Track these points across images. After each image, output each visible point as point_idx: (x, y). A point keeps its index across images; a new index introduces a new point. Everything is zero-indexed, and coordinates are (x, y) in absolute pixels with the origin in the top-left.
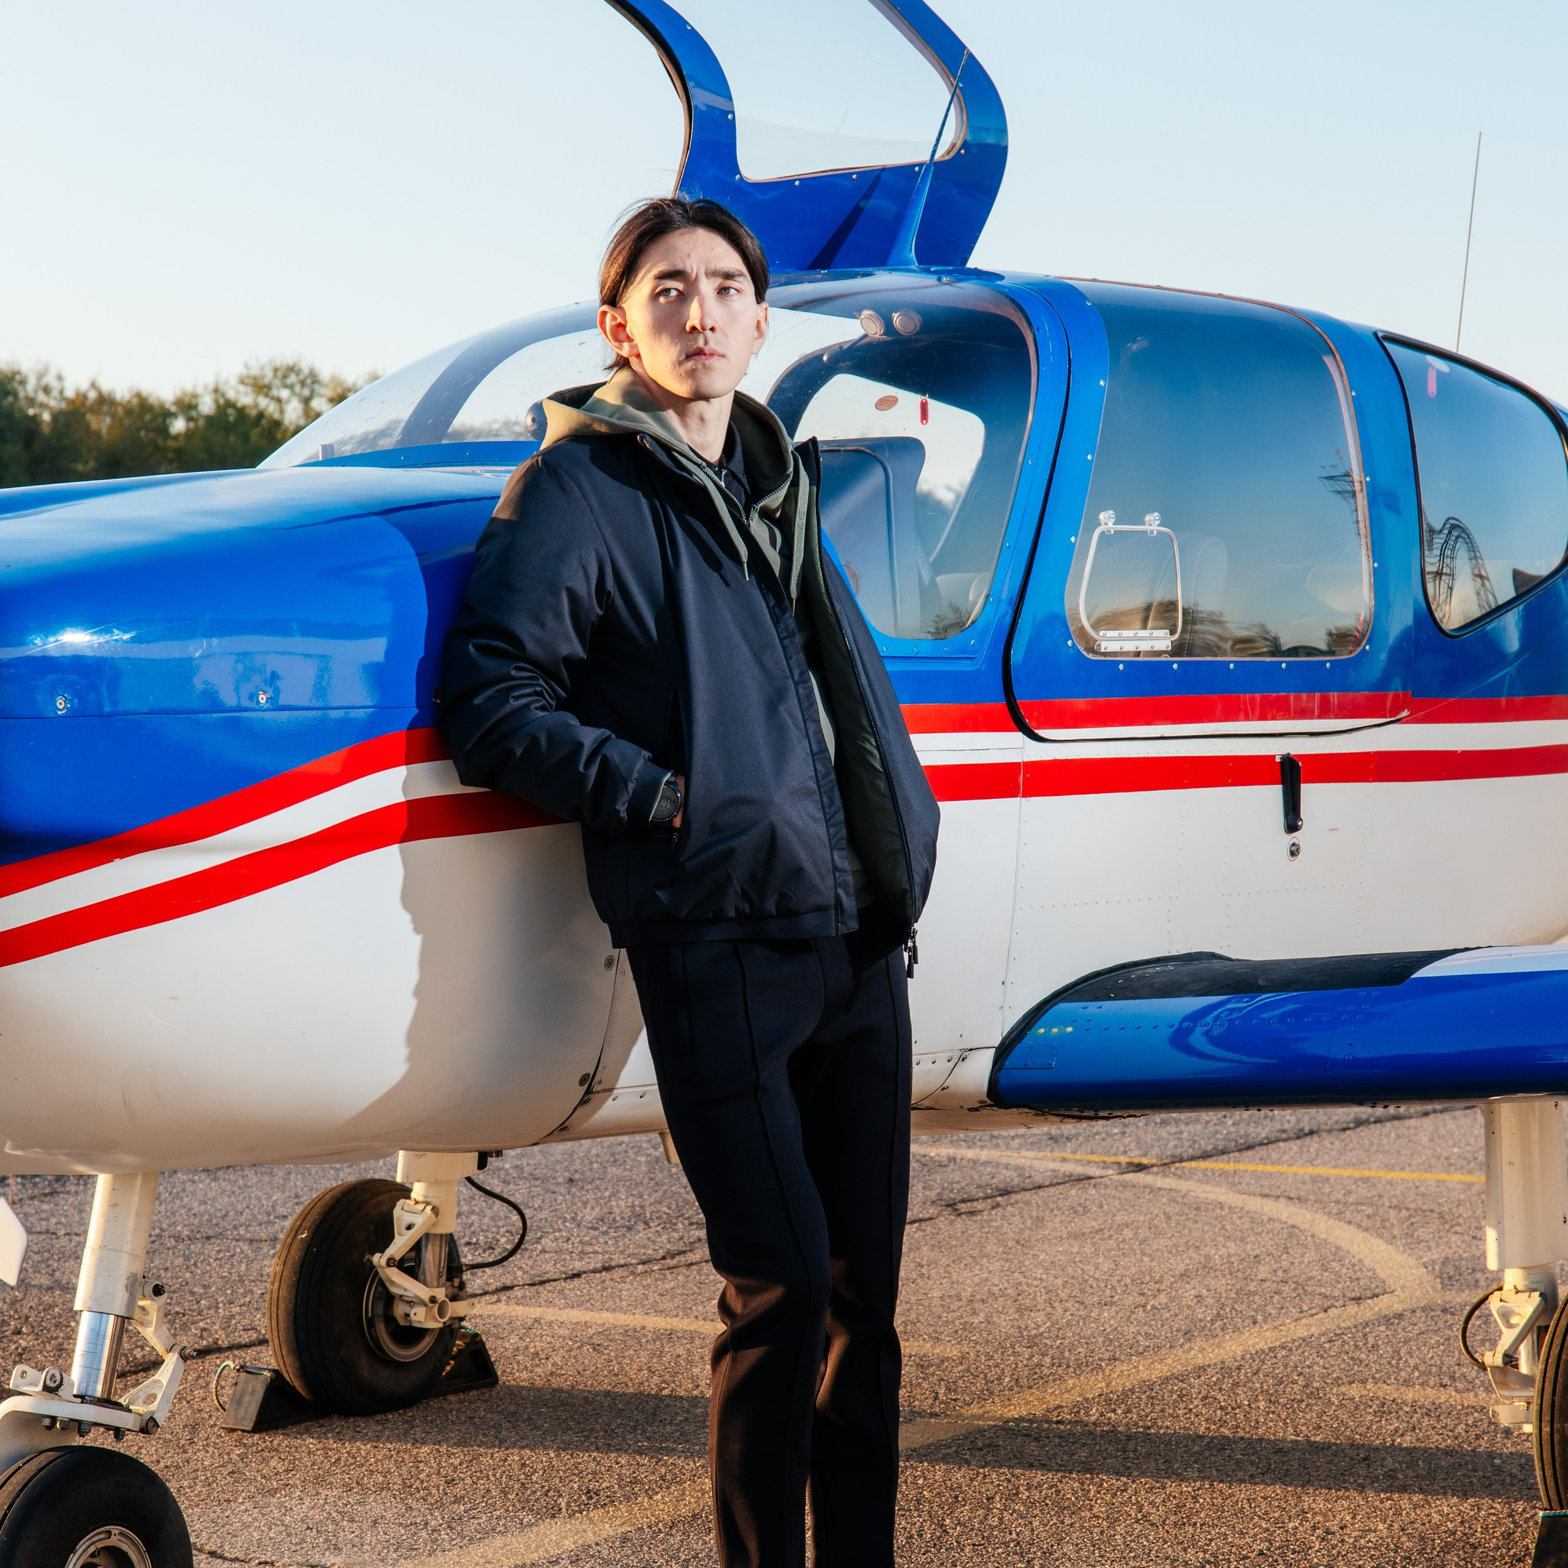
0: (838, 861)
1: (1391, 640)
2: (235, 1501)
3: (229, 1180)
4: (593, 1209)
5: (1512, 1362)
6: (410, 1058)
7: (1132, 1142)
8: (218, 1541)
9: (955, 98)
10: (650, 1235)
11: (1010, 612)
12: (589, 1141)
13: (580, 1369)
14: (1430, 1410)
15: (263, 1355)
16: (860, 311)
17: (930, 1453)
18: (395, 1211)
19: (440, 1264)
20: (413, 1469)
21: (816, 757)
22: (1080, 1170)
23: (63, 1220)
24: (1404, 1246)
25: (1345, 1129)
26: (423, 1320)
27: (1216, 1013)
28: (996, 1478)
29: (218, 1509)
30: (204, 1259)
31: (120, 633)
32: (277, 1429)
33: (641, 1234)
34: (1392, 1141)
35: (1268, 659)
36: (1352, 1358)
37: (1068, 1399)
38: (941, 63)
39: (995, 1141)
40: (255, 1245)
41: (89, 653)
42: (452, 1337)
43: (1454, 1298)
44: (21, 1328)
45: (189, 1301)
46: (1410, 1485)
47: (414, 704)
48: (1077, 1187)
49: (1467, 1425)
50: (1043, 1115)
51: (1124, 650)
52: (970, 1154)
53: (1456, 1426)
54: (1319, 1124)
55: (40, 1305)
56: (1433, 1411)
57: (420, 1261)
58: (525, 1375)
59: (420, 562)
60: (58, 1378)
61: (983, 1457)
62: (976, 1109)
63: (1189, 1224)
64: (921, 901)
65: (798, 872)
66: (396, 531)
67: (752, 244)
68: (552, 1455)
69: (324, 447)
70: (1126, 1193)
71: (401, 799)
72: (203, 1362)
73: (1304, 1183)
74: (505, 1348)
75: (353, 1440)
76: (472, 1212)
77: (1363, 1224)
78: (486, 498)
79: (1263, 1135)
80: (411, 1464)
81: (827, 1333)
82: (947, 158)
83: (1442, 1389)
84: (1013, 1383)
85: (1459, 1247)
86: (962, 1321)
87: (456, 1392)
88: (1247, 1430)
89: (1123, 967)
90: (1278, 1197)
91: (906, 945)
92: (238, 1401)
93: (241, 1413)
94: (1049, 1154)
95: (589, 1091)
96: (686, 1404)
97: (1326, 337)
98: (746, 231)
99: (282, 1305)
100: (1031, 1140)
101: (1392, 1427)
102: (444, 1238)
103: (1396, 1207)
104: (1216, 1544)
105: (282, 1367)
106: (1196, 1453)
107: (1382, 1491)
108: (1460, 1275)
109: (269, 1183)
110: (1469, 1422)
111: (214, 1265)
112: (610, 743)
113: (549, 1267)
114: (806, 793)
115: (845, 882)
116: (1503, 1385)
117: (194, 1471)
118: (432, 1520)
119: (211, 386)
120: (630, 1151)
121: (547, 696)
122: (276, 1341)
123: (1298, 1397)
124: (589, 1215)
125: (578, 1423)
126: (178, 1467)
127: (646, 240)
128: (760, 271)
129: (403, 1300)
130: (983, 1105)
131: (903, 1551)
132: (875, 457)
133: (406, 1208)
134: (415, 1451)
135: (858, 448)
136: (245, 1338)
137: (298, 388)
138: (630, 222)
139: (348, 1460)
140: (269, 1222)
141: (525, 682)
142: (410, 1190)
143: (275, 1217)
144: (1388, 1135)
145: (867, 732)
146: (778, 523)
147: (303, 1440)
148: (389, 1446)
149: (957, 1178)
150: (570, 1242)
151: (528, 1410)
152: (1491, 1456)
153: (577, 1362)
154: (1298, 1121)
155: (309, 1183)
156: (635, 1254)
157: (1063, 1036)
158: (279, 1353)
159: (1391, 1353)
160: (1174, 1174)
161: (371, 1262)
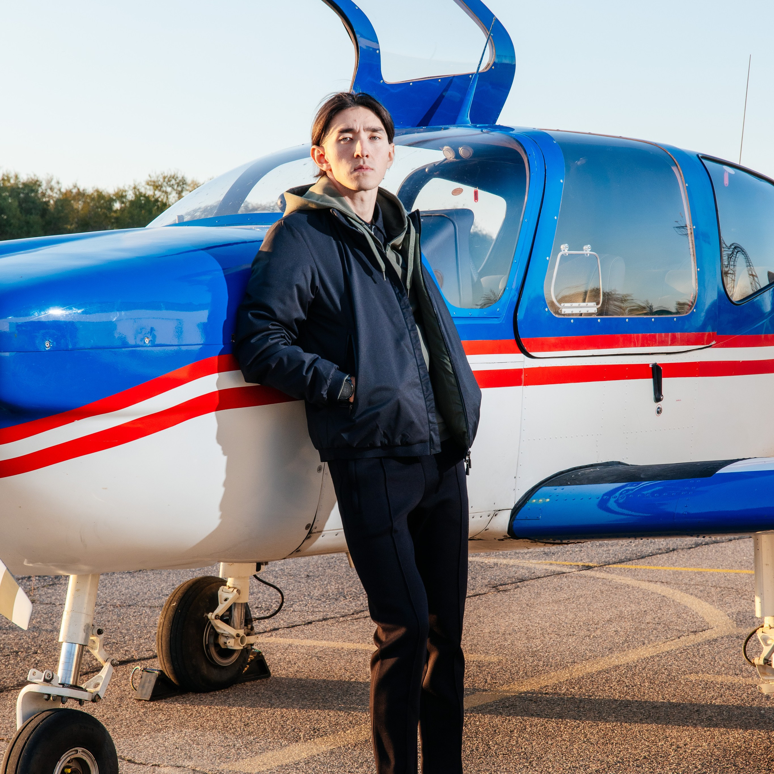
0: (431, 418)
1: (707, 307)
2: (141, 735)
3: (140, 577)
4: (318, 590)
5: (768, 662)
6: (222, 517)
7: (585, 555)
8: (132, 754)
9: (489, 40)
10: (346, 603)
11: (517, 295)
12: (317, 556)
13: (311, 669)
14: (729, 686)
15: (155, 663)
16: (443, 146)
17: (482, 709)
18: (219, 592)
19: (241, 618)
20: (228, 719)
21: (419, 367)
22: (559, 569)
23: (58, 597)
24: (718, 605)
25: (690, 548)
26: (233, 645)
27: (620, 492)
28: (515, 721)
29: (132, 739)
30: (127, 616)
31: (76, 309)
32: (162, 699)
33: (342, 602)
34: (713, 554)
35: (645, 317)
36: (692, 661)
37: (550, 682)
38: (482, 24)
39: (517, 555)
40: (152, 609)
41: (63, 319)
42: (247, 654)
43: (742, 631)
44: (37, 651)
45: (119, 637)
46: (719, 724)
47: (222, 343)
48: (557, 578)
49: (748, 694)
50: (535, 542)
51: (574, 312)
52: (505, 561)
53: (742, 694)
54: (677, 546)
55: (47, 639)
56: (731, 687)
57: (231, 616)
58: (284, 672)
59: (224, 273)
60: (51, 675)
61: (509, 711)
62: (502, 540)
63: (612, 595)
64: (472, 437)
65: (411, 424)
66: (212, 258)
67: (386, 114)
68: (297, 711)
69: (179, 217)
70: (581, 580)
71: (216, 389)
72: (126, 667)
73: (669, 575)
74: (274, 659)
75: (199, 704)
76: (259, 592)
77: (698, 595)
78: (257, 241)
79: (650, 551)
80: (227, 716)
81: (427, 650)
82: (485, 71)
83: (736, 676)
84: (524, 675)
85: (745, 606)
86: (499, 644)
87: (250, 680)
88: (639, 697)
89: (575, 469)
90: (657, 582)
91: (465, 459)
92: (142, 686)
93: (144, 692)
94: (544, 561)
95: (310, 533)
96: (363, 686)
97: (673, 157)
98: (383, 108)
99: (164, 639)
100: (535, 554)
101: (711, 695)
102: (243, 605)
103: (714, 586)
104: (623, 753)
105: (164, 669)
106: (613, 708)
107: (705, 726)
108: (746, 619)
109: (160, 578)
110: (749, 692)
111: (132, 619)
112: (318, 361)
113: (296, 619)
114: (415, 385)
115: (434, 428)
116: (764, 674)
117: (121, 720)
118: (237, 743)
119: (133, 186)
120: (337, 561)
121: (287, 338)
122: (161, 656)
123: (665, 680)
124: (317, 593)
125: (310, 695)
126: (113, 718)
127: (334, 113)
128: (390, 127)
129: (223, 636)
130: (506, 538)
131: (468, 757)
132: (449, 219)
133: (224, 590)
134: (229, 710)
135: (441, 214)
136: (147, 655)
137: (175, 187)
138: (326, 104)
139: (196, 714)
140: (159, 598)
141: (275, 331)
142: (226, 582)
143: (162, 595)
144: (711, 551)
145: (446, 355)
146: (400, 252)
147: (174, 705)
148: (217, 707)
149: (498, 574)
150: (307, 606)
151: (285, 689)
152: (759, 709)
153: (310, 665)
154: (667, 544)
155: (179, 578)
156: (339, 612)
157: (544, 503)
158: (162, 662)
159: (711, 658)
160: (605, 571)
161: (207, 617)
